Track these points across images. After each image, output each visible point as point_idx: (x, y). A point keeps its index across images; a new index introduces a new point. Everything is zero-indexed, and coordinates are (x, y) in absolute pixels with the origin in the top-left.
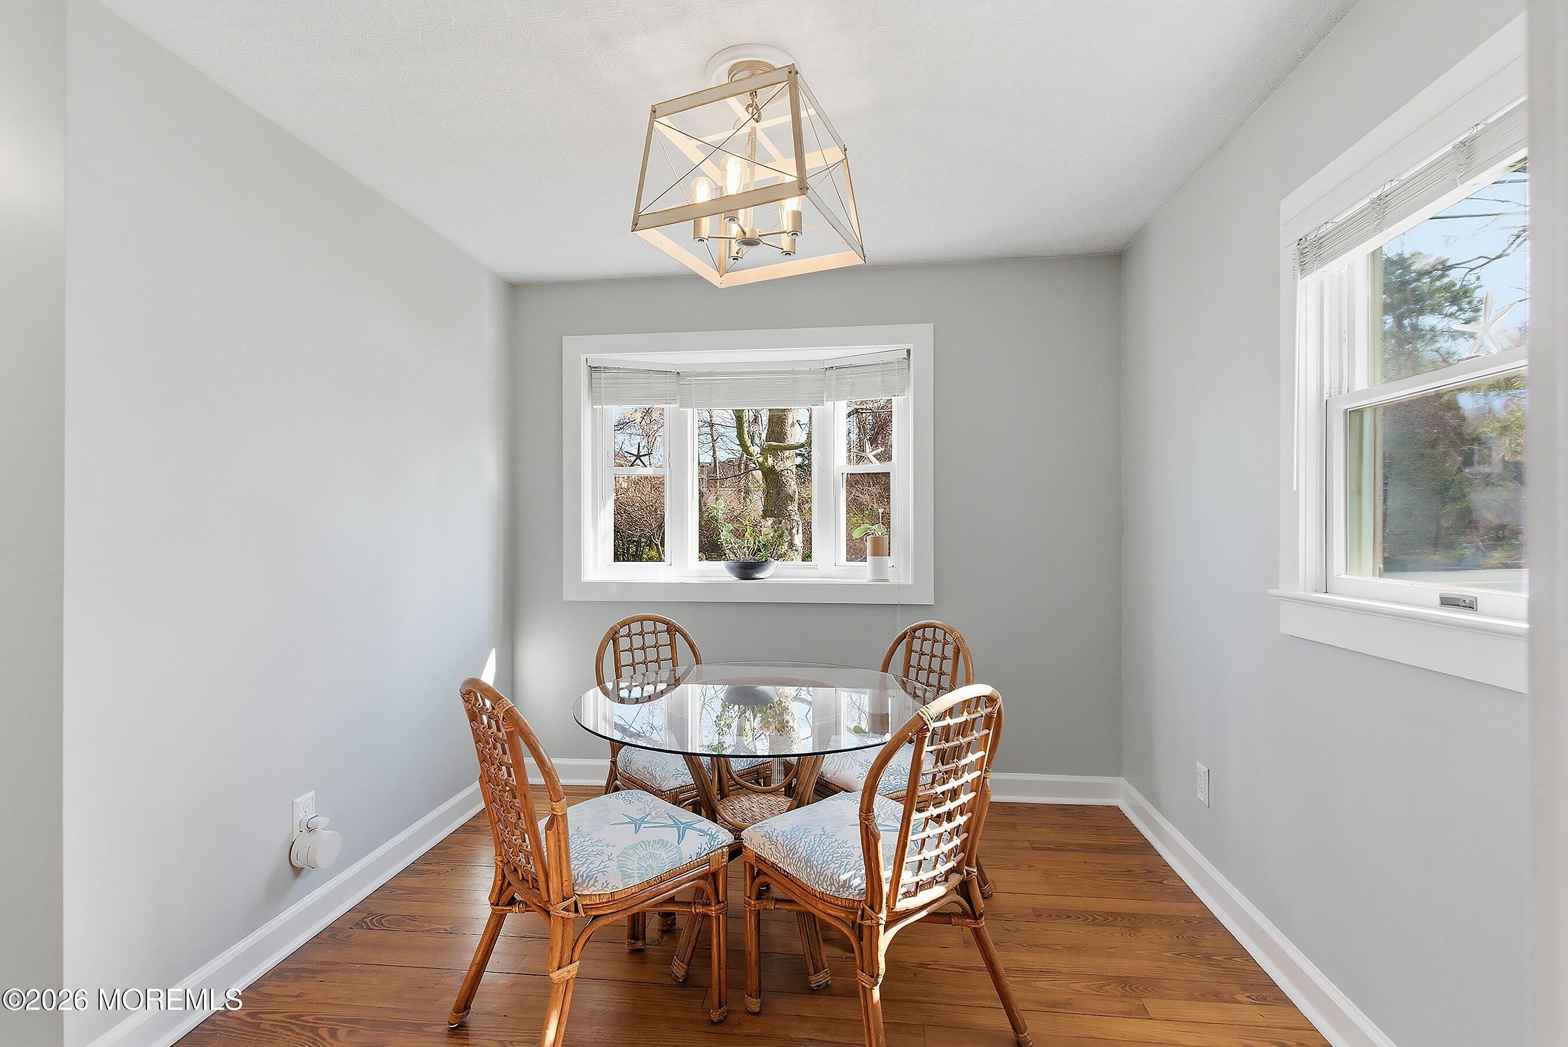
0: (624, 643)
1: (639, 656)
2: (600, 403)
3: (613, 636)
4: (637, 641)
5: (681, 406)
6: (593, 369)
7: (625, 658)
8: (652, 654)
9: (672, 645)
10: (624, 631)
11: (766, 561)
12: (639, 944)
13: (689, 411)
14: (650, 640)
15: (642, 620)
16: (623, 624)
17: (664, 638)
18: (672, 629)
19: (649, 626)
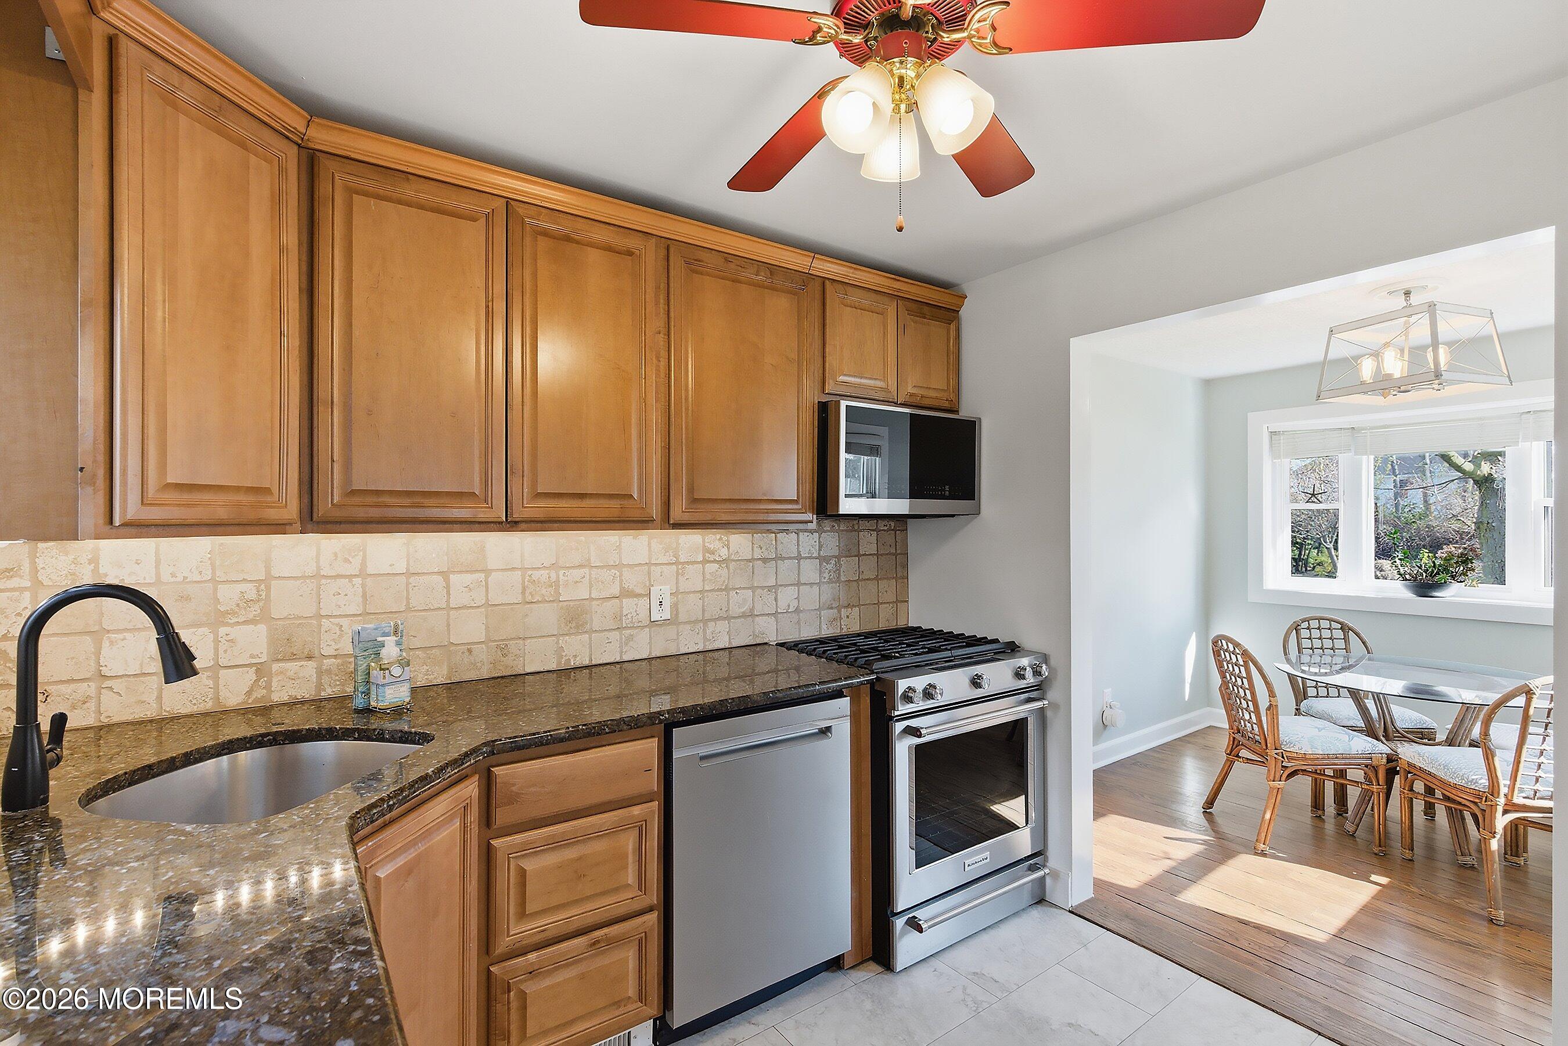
0: (1305, 633)
1: (1317, 643)
2: (1279, 458)
3: (1297, 628)
4: (1316, 633)
5: (1356, 454)
6: (1273, 433)
7: (1306, 643)
8: (1328, 644)
9: (1346, 639)
10: (1305, 625)
11: (1445, 582)
12: (1320, 812)
13: (1365, 457)
14: (1326, 634)
15: (1319, 619)
16: (1303, 621)
17: (1339, 634)
18: (1344, 628)
19: (1325, 624)
